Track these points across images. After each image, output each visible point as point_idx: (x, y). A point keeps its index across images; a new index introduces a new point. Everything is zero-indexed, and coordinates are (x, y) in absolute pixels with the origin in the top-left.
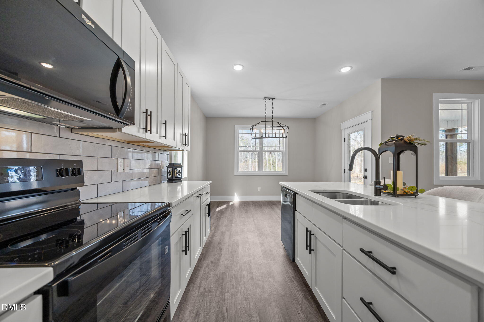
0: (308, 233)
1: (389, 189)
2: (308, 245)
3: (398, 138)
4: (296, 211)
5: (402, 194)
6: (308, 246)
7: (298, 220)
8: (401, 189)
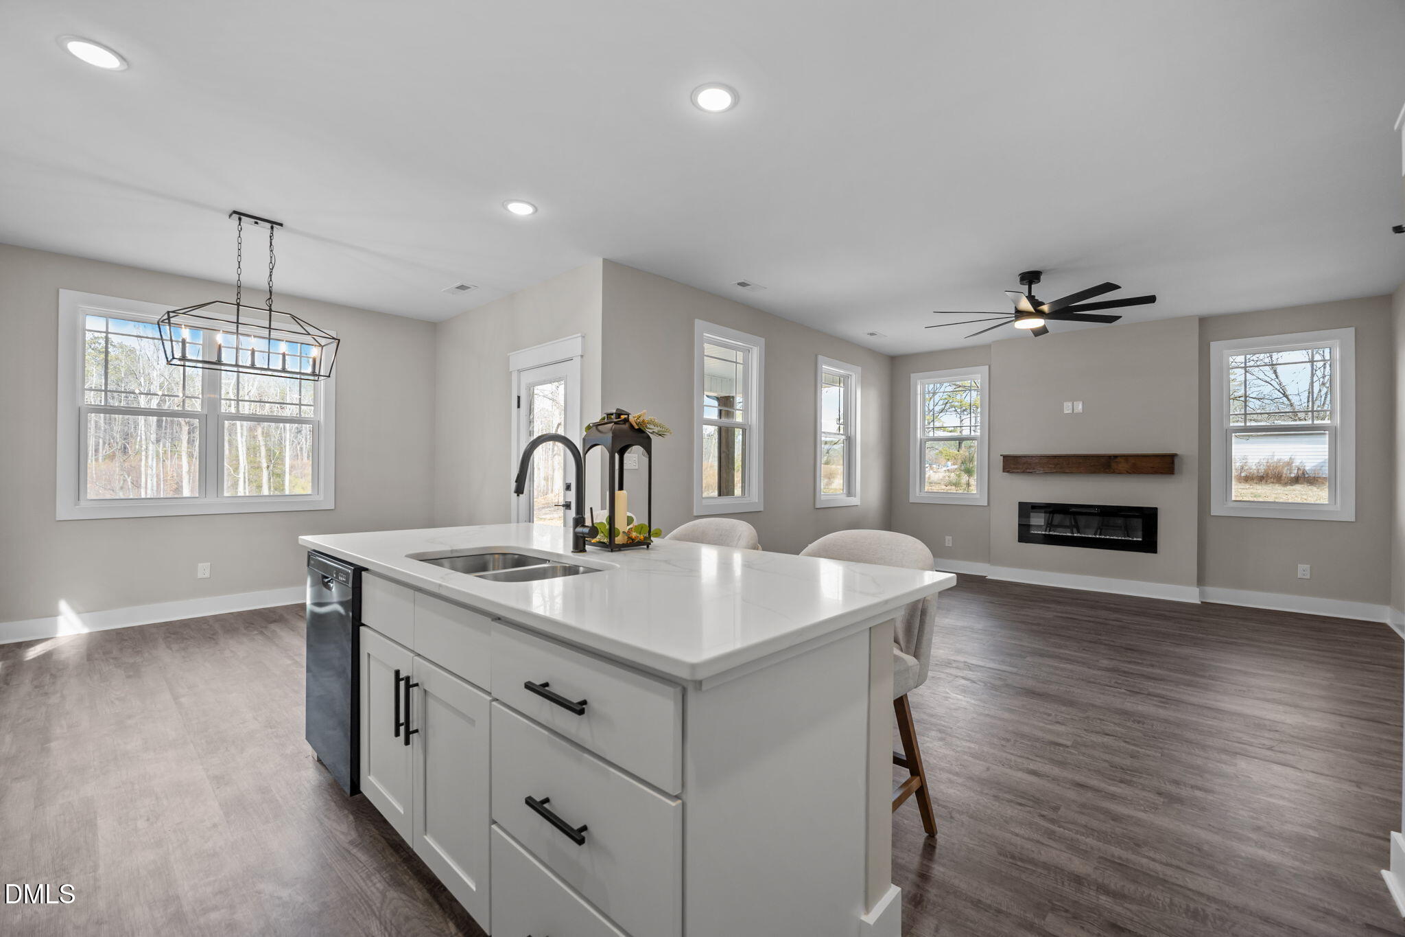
0: (402, 684)
1: (602, 534)
2: (402, 720)
3: (619, 417)
4: (361, 628)
5: (625, 542)
6: (402, 724)
7: (369, 655)
8: (624, 532)
